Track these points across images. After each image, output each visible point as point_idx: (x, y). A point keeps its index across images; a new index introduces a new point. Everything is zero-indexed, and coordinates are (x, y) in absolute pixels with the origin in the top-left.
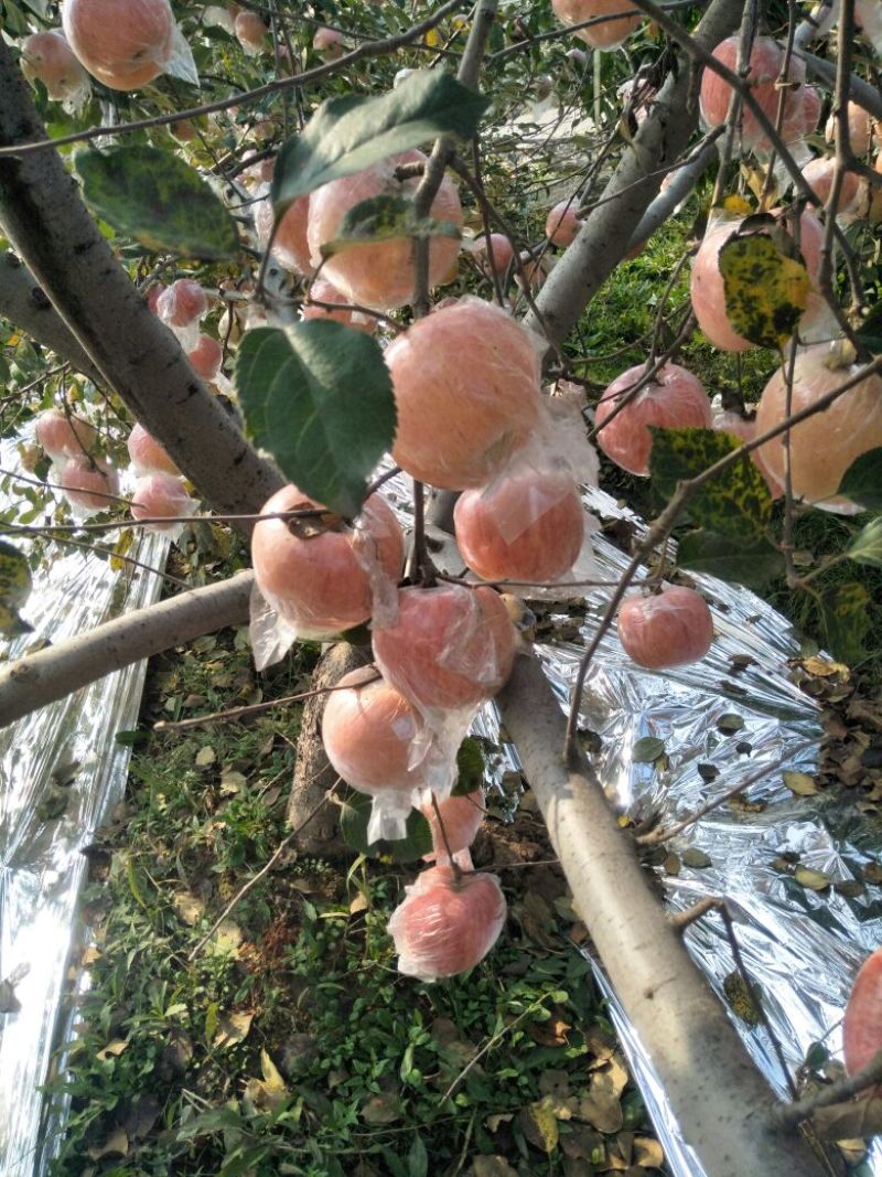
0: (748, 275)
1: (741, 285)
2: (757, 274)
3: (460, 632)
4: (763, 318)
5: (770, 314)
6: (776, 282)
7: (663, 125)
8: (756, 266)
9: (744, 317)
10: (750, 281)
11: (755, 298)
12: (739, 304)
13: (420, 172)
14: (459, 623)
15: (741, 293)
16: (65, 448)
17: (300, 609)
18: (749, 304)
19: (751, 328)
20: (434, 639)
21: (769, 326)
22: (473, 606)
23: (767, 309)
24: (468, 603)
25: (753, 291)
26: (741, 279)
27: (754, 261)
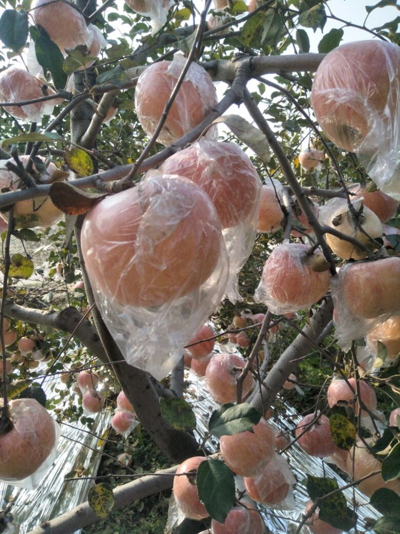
0: (337, 426)
1: (336, 429)
2: (340, 426)
3: (243, 529)
4: (342, 440)
5: (345, 439)
6: (346, 430)
7: (322, 316)
8: (340, 423)
9: (337, 439)
10: (338, 428)
11: (340, 433)
12: (335, 435)
13: (241, 370)
14: (243, 525)
15: (335, 431)
16: (87, 386)
17: (188, 510)
18: (338, 435)
19: (339, 443)
20: (234, 530)
21: (345, 443)
22: (249, 519)
23: (343, 437)
24: (247, 517)
25: (340, 431)
26: (336, 427)
27: (339, 421)
